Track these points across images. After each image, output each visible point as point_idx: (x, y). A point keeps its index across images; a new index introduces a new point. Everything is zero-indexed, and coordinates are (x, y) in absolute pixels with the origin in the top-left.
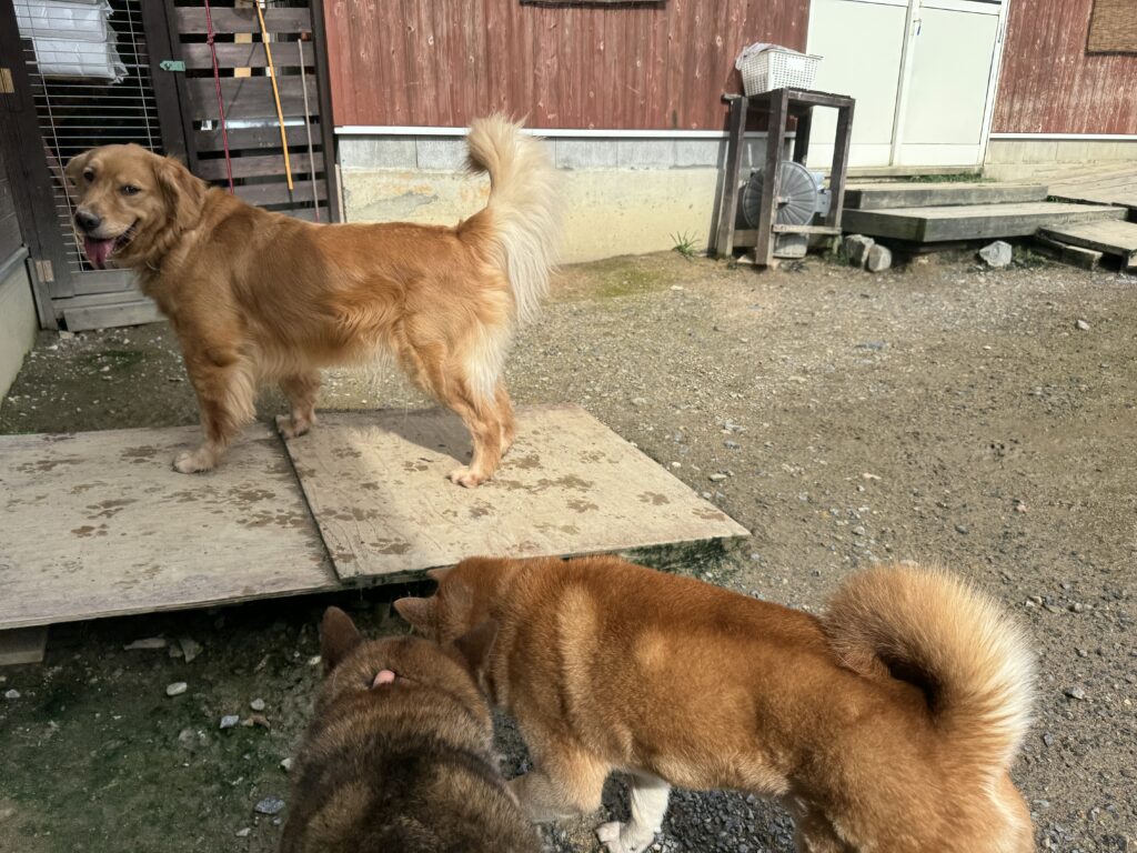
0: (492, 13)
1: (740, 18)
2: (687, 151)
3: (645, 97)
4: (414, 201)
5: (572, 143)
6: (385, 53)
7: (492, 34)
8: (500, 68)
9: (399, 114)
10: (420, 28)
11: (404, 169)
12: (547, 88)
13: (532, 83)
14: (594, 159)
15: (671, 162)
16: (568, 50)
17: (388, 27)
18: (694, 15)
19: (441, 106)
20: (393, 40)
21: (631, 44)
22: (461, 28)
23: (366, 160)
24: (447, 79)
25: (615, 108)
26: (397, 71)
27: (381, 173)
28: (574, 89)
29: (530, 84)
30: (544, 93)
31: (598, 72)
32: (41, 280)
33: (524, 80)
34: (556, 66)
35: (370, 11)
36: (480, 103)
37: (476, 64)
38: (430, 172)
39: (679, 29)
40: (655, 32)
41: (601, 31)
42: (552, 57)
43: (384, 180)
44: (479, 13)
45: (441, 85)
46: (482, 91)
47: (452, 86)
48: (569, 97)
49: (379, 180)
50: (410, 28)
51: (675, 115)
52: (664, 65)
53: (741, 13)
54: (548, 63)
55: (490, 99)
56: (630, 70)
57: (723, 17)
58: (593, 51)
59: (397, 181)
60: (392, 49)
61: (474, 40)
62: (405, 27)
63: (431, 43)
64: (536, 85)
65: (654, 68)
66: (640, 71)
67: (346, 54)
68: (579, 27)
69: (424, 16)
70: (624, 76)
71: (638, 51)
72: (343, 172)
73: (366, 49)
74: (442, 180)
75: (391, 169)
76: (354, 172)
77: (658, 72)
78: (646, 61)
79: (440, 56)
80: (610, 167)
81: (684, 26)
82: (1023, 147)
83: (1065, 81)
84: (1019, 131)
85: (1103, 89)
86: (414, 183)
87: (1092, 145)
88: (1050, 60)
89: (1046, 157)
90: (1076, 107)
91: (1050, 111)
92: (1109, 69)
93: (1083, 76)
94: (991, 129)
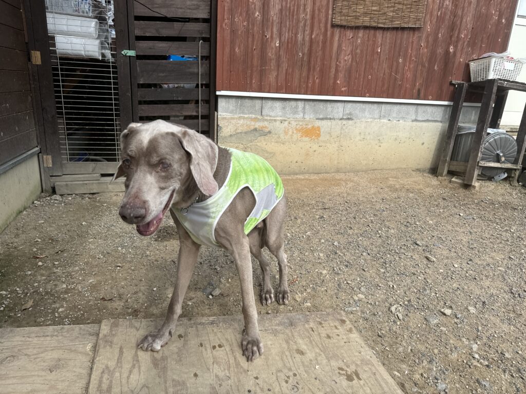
0: (315, 29)
1: (466, 36)
2: (424, 112)
3: (402, 80)
4: (257, 134)
5: (354, 105)
6: (250, 50)
7: (314, 41)
8: (317, 60)
9: (254, 85)
10: (272, 37)
11: (254, 116)
12: (343, 72)
13: (334, 70)
14: (367, 114)
15: (414, 117)
16: (358, 51)
17: (253, 35)
18: (438, 34)
19: (279, 82)
20: (255, 43)
21: (397, 49)
22: (296, 37)
23: (233, 110)
24: (285, 66)
25: (383, 85)
26: (256, 61)
27: (240, 118)
28: (360, 75)
29: (333, 70)
30: (341, 75)
31: (375, 65)
32: (45, 165)
33: (330, 68)
34: (350, 60)
35: (244, 26)
36: (302, 80)
37: (303, 57)
38: (269, 118)
39: (428, 42)
40: (413, 42)
41: (380, 40)
42: (349, 55)
43: (241, 122)
44: (308, 28)
45: (280, 69)
46: (304, 74)
47: (287, 70)
48: (356, 78)
49: (239, 122)
50: (266, 36)
51: (419, 91)
52: (416, 62)
53: (468, 32)
54: (346, 58)
55: (308, 78)
56: (395, 63)
57: (456, 35)
58: (374, 52)
59: (248, 123)
60: (255, 47)
61: (303, 44)
62: (264, 35)
63: (277, 45)
64: (337, 71)
65: (410, 64)
66: (401, 65)
67: (227, 50)
68: (366, 39)
69: (275, 30)
70: (391, 67)
71: (401, 53)
72: (219, 116)
73: (239, 48)
74: (274, 123)
75: (246, 116)
76: (225, 116)
77: (412, 66)
78: (405, 60)
79: (282, 53)
80: (375, 119)
81: (431, 39)
86: (258, 124)
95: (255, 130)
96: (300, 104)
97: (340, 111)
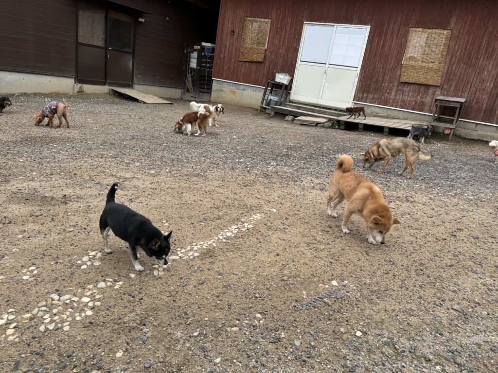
3: (259, 80)
4: (220, 91)
5: (246, 86)
8: (235, 72)
10: (225, 65)
12: (242, 75)
14: (249, 89)
16: (246, 70)
17: (221, 65)
18: (270, 66)
19: (226, 76)
23: (216, 83)
24: (228, 73)
25: (253, 81)
26: (221, 71)
27: (217, 86)
29: (239, 75)
31: (251, 75)
34: (244, 73)
38: (224, 87)
48: (245, 78)
60: (221, 68)
71: (259, 72)
73: (218, 68)
76: (214, 85)
79: (227, 70)
80: (251, 91)
81: (268, 68)
82: (371, 107)
83: (388, 91)
84: (367, 103)
85: (408, 96)
86: (221, 88)
87: (406, 113)
88: (380, 84)
89: (381, 112)
90: (394, 99)
91: (381, 99)
92: (411, 90)
93: (397, 91)
94: (354, 100)
95: (220, 89)
96: (232, 84)
97: (242, 87)
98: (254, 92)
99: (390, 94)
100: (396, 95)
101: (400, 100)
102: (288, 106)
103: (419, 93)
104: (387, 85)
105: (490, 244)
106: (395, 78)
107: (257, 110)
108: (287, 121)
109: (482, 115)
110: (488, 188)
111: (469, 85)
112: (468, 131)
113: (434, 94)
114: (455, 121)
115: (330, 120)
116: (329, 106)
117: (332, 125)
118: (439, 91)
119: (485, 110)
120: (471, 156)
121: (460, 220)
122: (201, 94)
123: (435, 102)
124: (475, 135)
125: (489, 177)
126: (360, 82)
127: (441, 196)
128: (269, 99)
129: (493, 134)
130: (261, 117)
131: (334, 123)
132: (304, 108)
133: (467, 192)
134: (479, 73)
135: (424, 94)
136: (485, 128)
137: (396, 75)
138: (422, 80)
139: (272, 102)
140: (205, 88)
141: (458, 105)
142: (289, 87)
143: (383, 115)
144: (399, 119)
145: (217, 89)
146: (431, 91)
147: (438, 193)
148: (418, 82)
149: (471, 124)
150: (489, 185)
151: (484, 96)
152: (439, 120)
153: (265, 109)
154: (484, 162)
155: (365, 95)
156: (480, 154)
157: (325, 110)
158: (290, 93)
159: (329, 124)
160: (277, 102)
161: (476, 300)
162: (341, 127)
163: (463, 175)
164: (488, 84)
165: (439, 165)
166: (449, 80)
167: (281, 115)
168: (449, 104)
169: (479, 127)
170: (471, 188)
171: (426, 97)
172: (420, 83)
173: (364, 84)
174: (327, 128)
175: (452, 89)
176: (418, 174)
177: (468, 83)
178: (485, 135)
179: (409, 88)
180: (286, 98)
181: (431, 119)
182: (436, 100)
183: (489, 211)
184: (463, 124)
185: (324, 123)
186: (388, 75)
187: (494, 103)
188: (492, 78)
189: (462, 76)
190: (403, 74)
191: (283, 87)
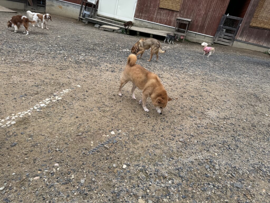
14: (71, 6)
76: (47, 2)
82: (143, 22)
83: (153, 13)
84: (141, 19)
85: (163, 16)
86: (52, 4)
87: (162, 26)
88: (148, 8)
89: (149, 25)
90: (156, 18)
91: (149, 17)
92: (165, 13)
93: (157, 13)
94: (134, 17)
97: (66, 4)
98: (74, 8)
99: (154, 14)
100: (157, 15)
101: (159, 18)
102: (96, 18)
103: (169, 15)
104: (152, 9)
105: (199, 100)
106: (157, 5)
107: (77, 20)
108: (96, 27)
109: (198, 29)
110: (200, 68)
111: (193, 12)
112: (192, 38)
113: (176, 16)
114: (186, 32)
115: (121, 28)
116: (120, 20)
117: (123, 32)
118: (179, 14)
119: (200, 26)
120: (192, 51)
121: (185, 87)
122: (39, 7)
123: (177, 20)
124: (195, 40)
125: (200, 62)
126: (138, 6)
127: (177, 73)
128: (84, 13)
129: (203, 39)
130: (80, 24)
131: (123, 30)
132: (106, 20)
133: (190, 71)
134: (198, 5)
135: (171, 16)
136: (199, 36)
137: (157, 3)
138: (170, 8)
139: (86, 15)
140: (41, 3)
141: (188, 23)
142: (97, 6)
143: (150, 27)
144: (158, 29)
145: (49, 4)
146: (174, 14)
147: (175, 72)
148: (168, 9)
149: (193, 34)
150: (200, 67)
151: (200, 19)
152: (178, 31)
153: (82, 19)
154: (199, 54)
155: (141, 14)
156: (197, 50)
157: (118, 22)
158: (97, 10)
159: (121, 31)
160: (89, 15)
161: (192, 134)
162: (128, 33)
163: (188, 61)
164: (202, 12)
165: (177, 56)
166: (184, 8)
167: (92, 24)
168: (183, 22)
169: (197, 35)
170: (191, 69)
171: (172, 17)
172: (169, 9)
173: (140, 7)
174: (119, 33)
175: (185, 14)
176: (166, 61)
177: (193, 11)
178: (199, 40)
179: (164, 12)
180: (95, 13)
181: (174, 30)
182: (177, 19)
183: (199, 81)
184: (190, 33)
185: (118, 30)
186: (153, 3)
187: (204, 22)
188: (204, 8)
189: (190, 6)
190: (161, 3)
191: (93, 6)
